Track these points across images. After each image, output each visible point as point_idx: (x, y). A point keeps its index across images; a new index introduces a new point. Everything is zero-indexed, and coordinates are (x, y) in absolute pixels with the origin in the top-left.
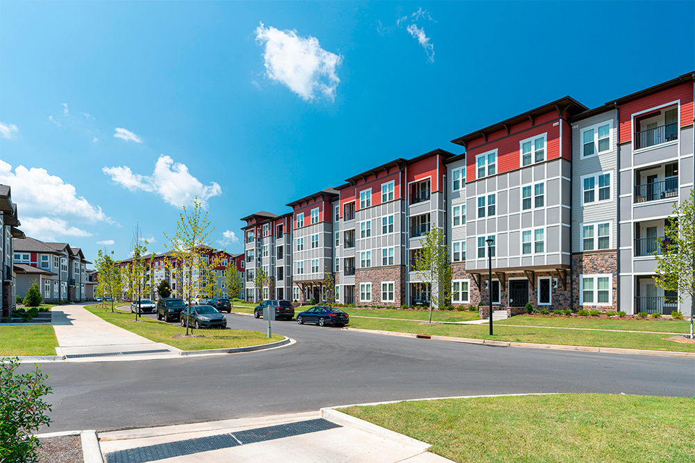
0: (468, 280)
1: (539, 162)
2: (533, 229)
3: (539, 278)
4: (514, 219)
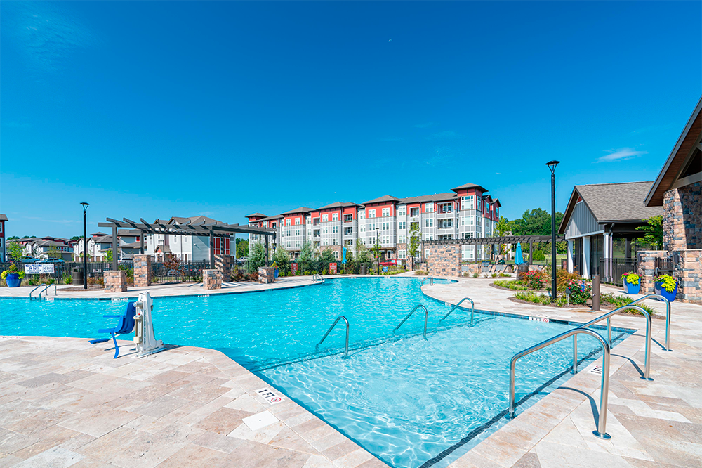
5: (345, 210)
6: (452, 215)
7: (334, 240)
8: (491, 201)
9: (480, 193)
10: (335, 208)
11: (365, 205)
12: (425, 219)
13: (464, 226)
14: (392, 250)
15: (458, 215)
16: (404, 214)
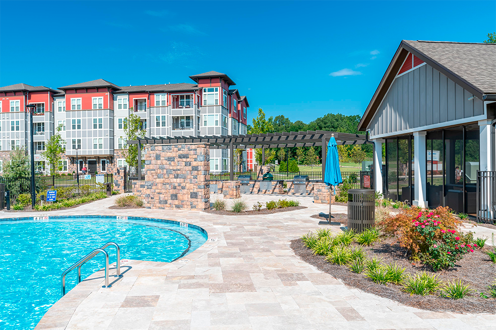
0: (67, 160)
1: (100, 109)
2: (98, 138)
3: (101, 160)
4: (90, 133)
5: (33, 96)
6: (191, 111)
7: (13, 142)
8: (239, 97)
9: (226, 86)
10: (15, 92)
11: (66, 90)
12: (155, 115)
13: (207, 127)
14: (108, 158)
15: (199, 112)
16: (125, 108)
